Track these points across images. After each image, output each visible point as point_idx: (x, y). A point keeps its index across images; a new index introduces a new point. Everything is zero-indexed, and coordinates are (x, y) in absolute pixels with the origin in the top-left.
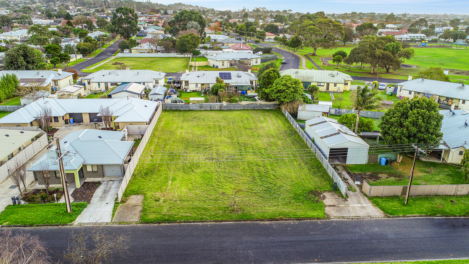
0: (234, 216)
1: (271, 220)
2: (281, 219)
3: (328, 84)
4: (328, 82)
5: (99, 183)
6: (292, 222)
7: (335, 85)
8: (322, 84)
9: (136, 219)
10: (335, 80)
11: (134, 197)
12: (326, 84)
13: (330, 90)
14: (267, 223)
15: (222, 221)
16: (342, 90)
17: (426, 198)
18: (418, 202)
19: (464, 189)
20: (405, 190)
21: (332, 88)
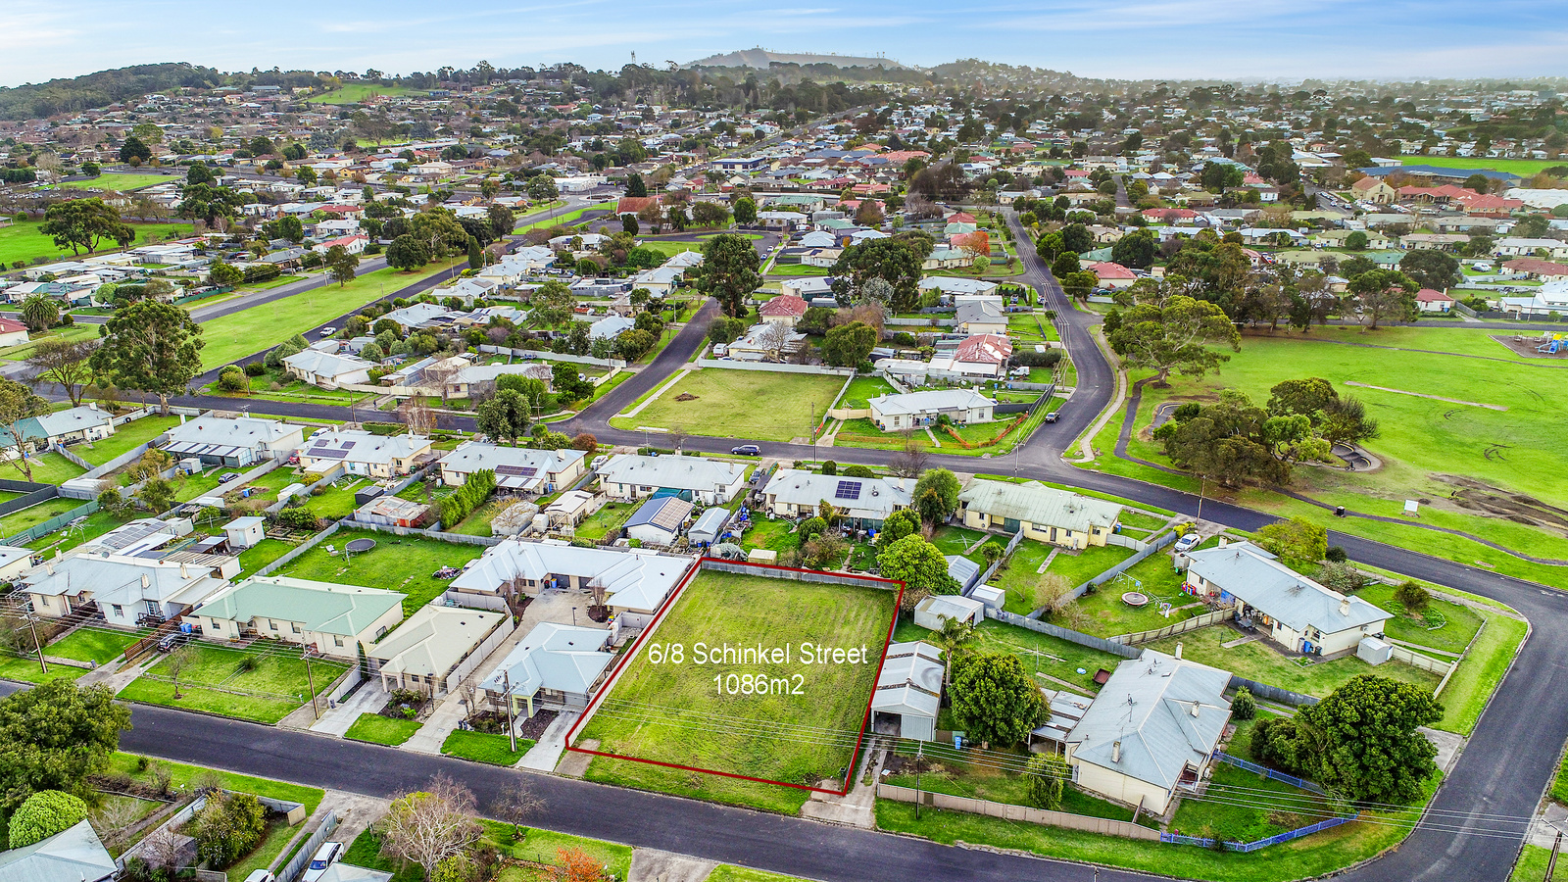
0: (689, 791)
1: (728, 804)
2: (740, 806)
3: (1054, 530)
4: (1055, 525)
5: (556, 714)
6: (749, 812)
7: (1069, 533)
8: (1042, 528)
9: (580, 773)
10: (1070, 521)
11: (589, 741)
12: (1049, 528)
13: (1058, 541)
14: (721, 807)
15: (671, 795)
16: (1083, 545)
17: (960, 814)
18: (936, 817)
19: (1017, 812)
20: (929, 798)
21: (1062, 539)
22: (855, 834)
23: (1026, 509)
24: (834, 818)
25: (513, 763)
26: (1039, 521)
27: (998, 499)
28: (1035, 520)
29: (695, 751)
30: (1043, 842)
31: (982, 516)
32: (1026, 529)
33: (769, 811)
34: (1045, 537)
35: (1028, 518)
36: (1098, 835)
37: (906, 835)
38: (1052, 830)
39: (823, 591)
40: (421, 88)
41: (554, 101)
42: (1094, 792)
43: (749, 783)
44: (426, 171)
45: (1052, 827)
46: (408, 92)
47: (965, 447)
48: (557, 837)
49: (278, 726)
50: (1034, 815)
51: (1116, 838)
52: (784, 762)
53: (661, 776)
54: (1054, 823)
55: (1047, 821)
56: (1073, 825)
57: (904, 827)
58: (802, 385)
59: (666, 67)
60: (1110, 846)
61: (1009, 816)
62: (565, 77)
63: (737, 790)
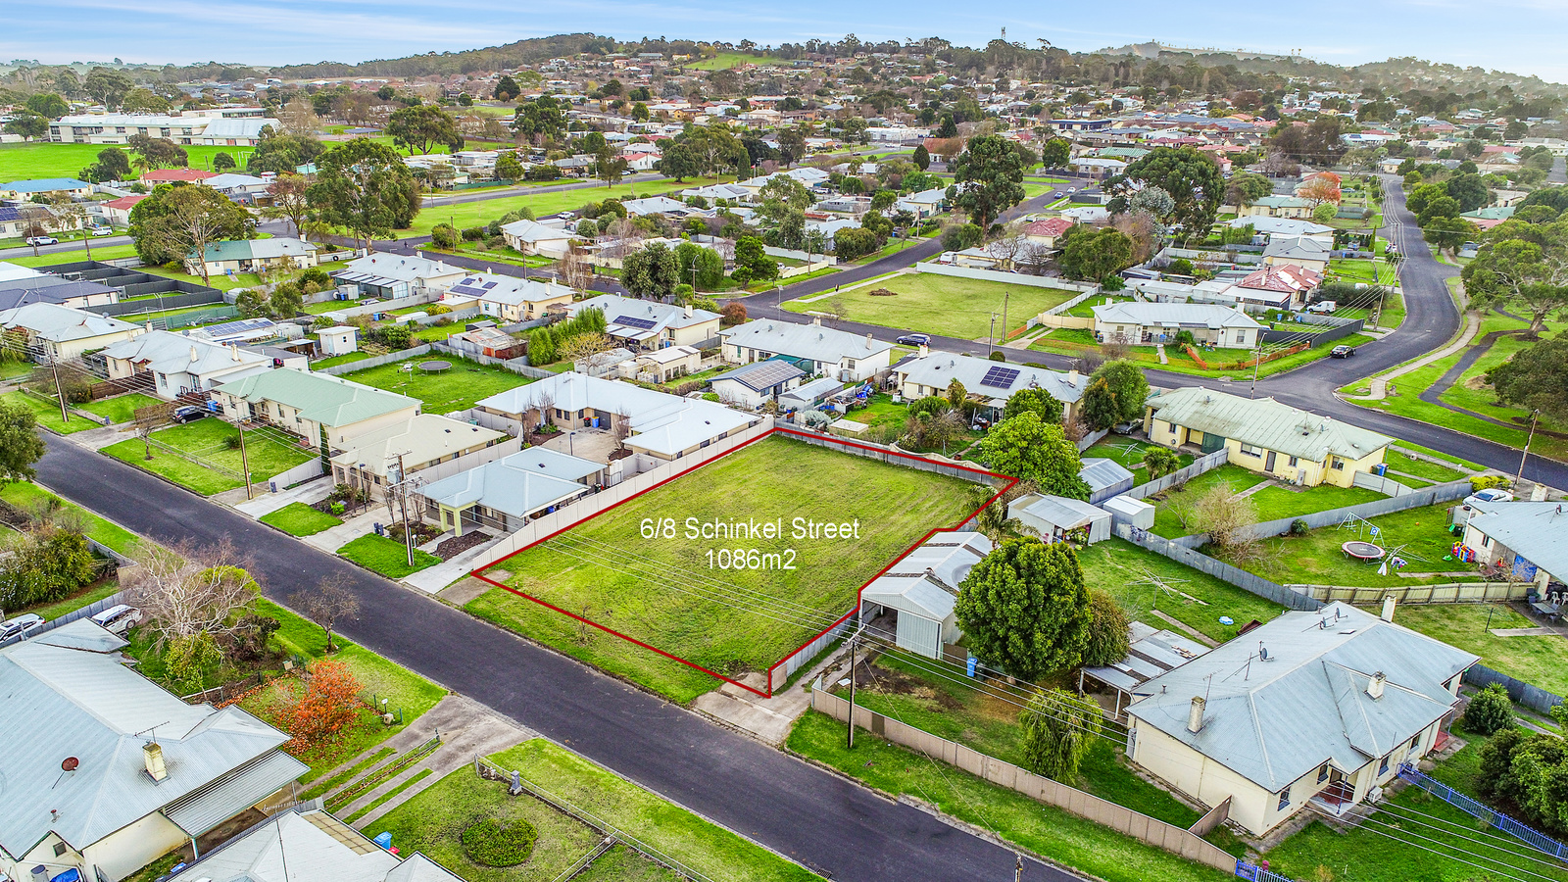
0: (570, 647)
1: (607, 672)
2: (621, 678)
3: (1272, 454)
4: (1275, 447)
5: (488, 538)
6: (627, 687)
7: (1293, 461)
8: (1255, 450)
9: (462, 602)
10: (1299, 446)
11: (501, 572)
12: (1266, 452)
13: (1277, 472)
14: (597, 674)
15: (548, 647)
16: (1312, 480)
17: (916, 756)
18: (880, 754)
19: (1004, 773)
20: (878, 724)
21: (1282, 468)
22: (751, 748)
23: (1238, 424)
24: (734, 720)
25: (399, 576)
26: (1252, 440)
27: (1203, 408)
28: (1246, 439)
29: (614, 607)
30: (1027, 825)
31: (1173, 429)
32: (1233, 448)
33: (653, 692)
34: (1258, 465)
35: (1236, 435)
36: (1125, 839)
37: (820, 766)
38: (1052, 813)
39: (908, 476)
40: (787, 58)
41: (911, 72)
42: (1154, 777)
43: (652, 654)
44: (754, 117)
45: (1055, 808)
46: (777, 61)
47: (1203, 367)
48: (374, 660)
49: (210, 499)
50: (1030, 783)
51: (1157, 850)
52: (717, 641)
53: (550, 624)
54: (1060, 803)
55: (1048, 798)
56: (1090, 814)
57: (824, 755)
58: (1026, 296)
59: (1038, 46)
60: (1139, 859)
61: (991, 777)
62: (930, 52)
63: (629, 658)
